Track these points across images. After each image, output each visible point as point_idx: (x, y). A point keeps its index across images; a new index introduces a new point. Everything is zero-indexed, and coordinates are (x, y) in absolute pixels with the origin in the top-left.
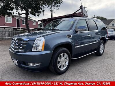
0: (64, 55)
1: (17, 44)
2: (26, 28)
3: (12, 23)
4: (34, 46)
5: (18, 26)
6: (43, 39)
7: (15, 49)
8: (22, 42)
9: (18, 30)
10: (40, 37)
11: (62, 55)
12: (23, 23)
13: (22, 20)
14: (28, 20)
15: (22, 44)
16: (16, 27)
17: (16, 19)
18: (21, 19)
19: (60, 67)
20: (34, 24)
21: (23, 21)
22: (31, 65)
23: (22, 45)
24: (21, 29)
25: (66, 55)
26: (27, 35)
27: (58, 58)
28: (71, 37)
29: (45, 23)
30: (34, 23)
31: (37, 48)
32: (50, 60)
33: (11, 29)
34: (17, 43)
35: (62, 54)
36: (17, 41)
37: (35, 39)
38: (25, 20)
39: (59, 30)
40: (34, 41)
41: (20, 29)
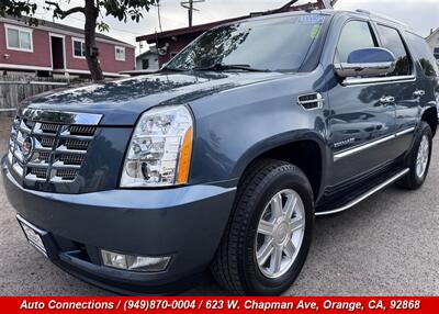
0: (284, 199)
1: (38, 146)
2: (89, 72)
3: (32, 51)
4: (131, 154)
5: (58, 63)
6: (182, 118)
7: (29, 170)
8: (66, 133)
9: (59, 81)
10: (167, 103)
11: (276, 199)
12: (78, 53)
13: (74, 39)
14: (96, 39)
15: (63, 141)
16: (51, 69)
17: (51, 35)
18: (69, 37)
19: (267, 264)
20: (121, 57)
21: (77, 44)
22: (118, 260)
23: (62, 148)
24: (70, 74)
25: (294, 200)
26: (90, 96)
27: (261, 221)
28: (315, 104)
29: (165, 48)
30: (118, 51)
31: (151, 168)
32: (221, 234)
33: (30, 74)
34: (39, 138)
35: (279, 194)
36: (38, 125)
37: (134, 114)
38: (83, 41)
39: (252, 67)
40: (134, 126)
41: (67, 76)
